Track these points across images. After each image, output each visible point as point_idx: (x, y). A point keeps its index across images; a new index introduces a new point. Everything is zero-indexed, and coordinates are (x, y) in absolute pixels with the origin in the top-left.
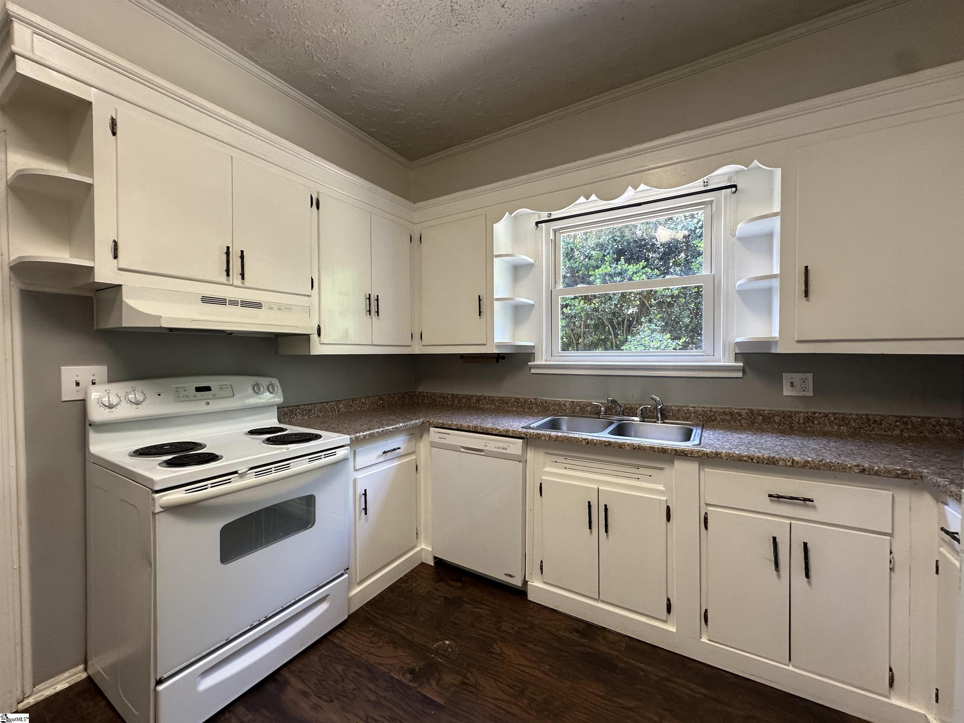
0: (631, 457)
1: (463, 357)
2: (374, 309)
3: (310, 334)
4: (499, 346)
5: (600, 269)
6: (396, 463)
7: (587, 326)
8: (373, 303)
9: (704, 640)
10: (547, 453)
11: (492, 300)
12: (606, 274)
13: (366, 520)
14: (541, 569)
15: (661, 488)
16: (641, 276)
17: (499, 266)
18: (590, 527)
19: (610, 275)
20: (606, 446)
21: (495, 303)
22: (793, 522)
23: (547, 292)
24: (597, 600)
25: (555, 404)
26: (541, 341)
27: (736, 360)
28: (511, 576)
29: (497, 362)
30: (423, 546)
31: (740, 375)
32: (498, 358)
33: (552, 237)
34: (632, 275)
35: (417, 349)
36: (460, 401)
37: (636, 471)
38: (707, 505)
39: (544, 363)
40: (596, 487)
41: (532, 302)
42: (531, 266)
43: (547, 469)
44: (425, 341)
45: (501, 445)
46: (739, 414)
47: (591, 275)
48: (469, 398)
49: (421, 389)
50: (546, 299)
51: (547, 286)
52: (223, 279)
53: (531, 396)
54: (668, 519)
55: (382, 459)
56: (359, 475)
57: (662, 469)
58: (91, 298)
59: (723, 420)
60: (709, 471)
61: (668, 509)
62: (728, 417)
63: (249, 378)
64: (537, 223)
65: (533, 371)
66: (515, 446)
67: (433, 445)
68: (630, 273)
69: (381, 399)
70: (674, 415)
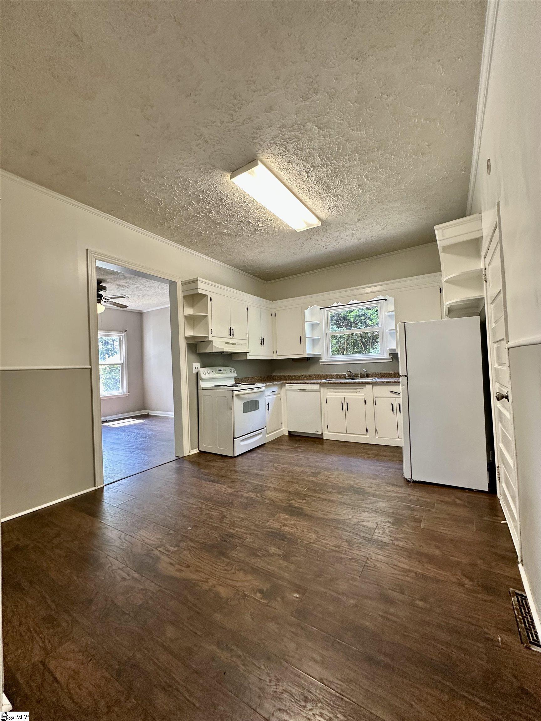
0: (354, 386)
1: (293, 359)
2: (262, 343)
3: (246, 353)
4: (308, 355)
5: (353, 313)
6: (275, 396)
7: (348, 344)
8: (262, 340)
9: (377, 437)
10: (328, 389)
11: (305, 338)
12: (356, 315)
13: (269, 413)
14: (328, 427)
15: (363, 394)
16: (375, 316)
17: (307, 326)
18: (343, 410)
19: (359, 316)
20: (346, 383)
21: (306, 339)
22: (396, 398)
23: (325, 334)
24: (346, 433)
25: (330, 376)
26: (324, 352)
27: (390, 356)
28: (317, 431)
29: (307, 361)
30: (284, 429)
31: (391, 361)
32: (308, 359)
33: (326, 313)
34: (370, 315)
35: (275, 357)
36: (291, 377)
37: (355, 390)
38: (375, 397)
39: (325, 360)
40: (344, 397)
41: (320, 338)
42: (318, 324)
43: (328, 394)
44: (278, 354)
45: (312, 387)
46: (391, 374)
47: (348, 316)
48: (295, 376)
49: (273, 374)
50: (325, 336)
51: (325, 332)
52: (229, 336)
53: (321, 373)
54: (365, 404)
55: (271, 394)
56: (266, 398)
57: (363, 389)
58: (196, 344)
59: (387, 376)
60: (375, 387)
61: (365, 400)
62: (388, 375)
63: (228, 368)
64: (320, 309)
65: (321, 364)
66: (317, 387)
67: (287, 390)
68: (369, 314)
69: (261, 378)
70: (371, 376)
